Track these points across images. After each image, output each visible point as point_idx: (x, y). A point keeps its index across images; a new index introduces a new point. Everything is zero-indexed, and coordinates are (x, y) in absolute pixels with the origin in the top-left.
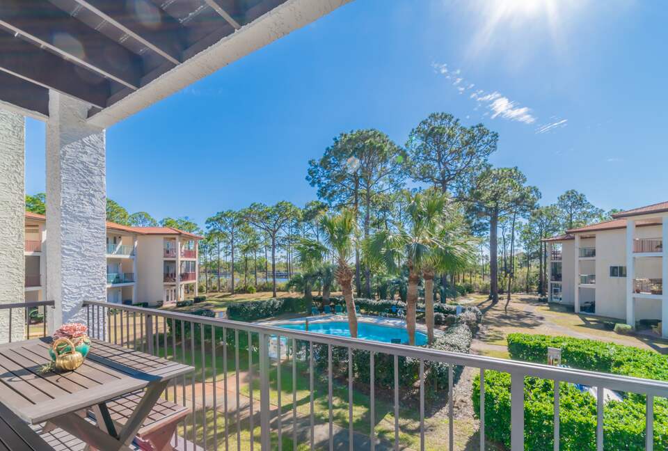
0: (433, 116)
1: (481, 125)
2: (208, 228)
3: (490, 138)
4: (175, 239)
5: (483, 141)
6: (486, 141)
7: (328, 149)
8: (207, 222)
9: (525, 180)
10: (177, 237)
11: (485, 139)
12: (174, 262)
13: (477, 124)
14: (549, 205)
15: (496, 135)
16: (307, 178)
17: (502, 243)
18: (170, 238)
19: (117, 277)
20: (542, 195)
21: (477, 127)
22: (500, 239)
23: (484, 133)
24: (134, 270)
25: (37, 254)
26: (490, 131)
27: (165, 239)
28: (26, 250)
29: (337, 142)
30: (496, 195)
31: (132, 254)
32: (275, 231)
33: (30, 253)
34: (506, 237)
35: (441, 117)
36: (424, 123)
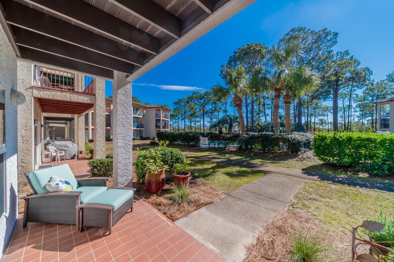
0: (293, 30)
1: (325, 29)
2: (174, 106)
3: (332, 37)
4: (160, 110)
5: (327, 40)
6: (329, 39)
7: (231, 57)
8: (174, 104)
9: (359, 64)
10: (161, 109)
11: (328, 38)
12: (160, 120)
13: (323, 29)
14: (379, 81)
15: (336, 34)
16: (220, 75)
17: (343, 110)
18: (158, 109)
19: (138, 125)
20: (373, 73)
21: (323, 30)
22: (341, 107)
23: (327, 34)
24: (144, 123)
25: (110, 114)
26: (332, 32)
27: (156, 110)
28: (106, 112)
29: (235, 53)
30: (337, 72)
31: (143, 116)
32: (204, 106)
33: (107, 114)
34: (345, 106)
35: (298, 30)
36: (287, 34)
